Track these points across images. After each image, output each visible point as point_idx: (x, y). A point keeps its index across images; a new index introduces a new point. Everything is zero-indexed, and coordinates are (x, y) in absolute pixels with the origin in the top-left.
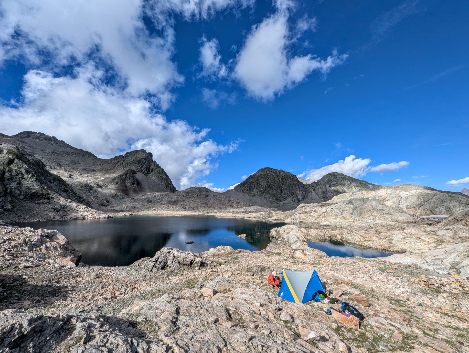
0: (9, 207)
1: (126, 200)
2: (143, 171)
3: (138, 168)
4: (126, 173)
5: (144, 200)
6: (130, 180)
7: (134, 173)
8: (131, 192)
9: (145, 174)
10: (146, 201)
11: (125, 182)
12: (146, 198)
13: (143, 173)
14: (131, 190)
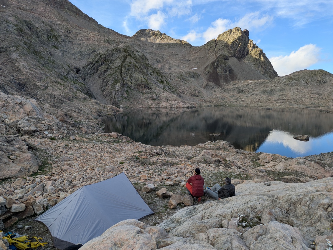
0: (126, 95)
1: (217, 90)
2: (237, 55)
3: (231, 53)
4: (217, 60)
5: (234, 90)
6: (221, 67)
7: (226, 58)
8: (222, 81)
9: (238, 59)
10: (236, 91)
11: (217, 70)
12: (237, 88)
13: (237, 58)
14: (222, 79)
